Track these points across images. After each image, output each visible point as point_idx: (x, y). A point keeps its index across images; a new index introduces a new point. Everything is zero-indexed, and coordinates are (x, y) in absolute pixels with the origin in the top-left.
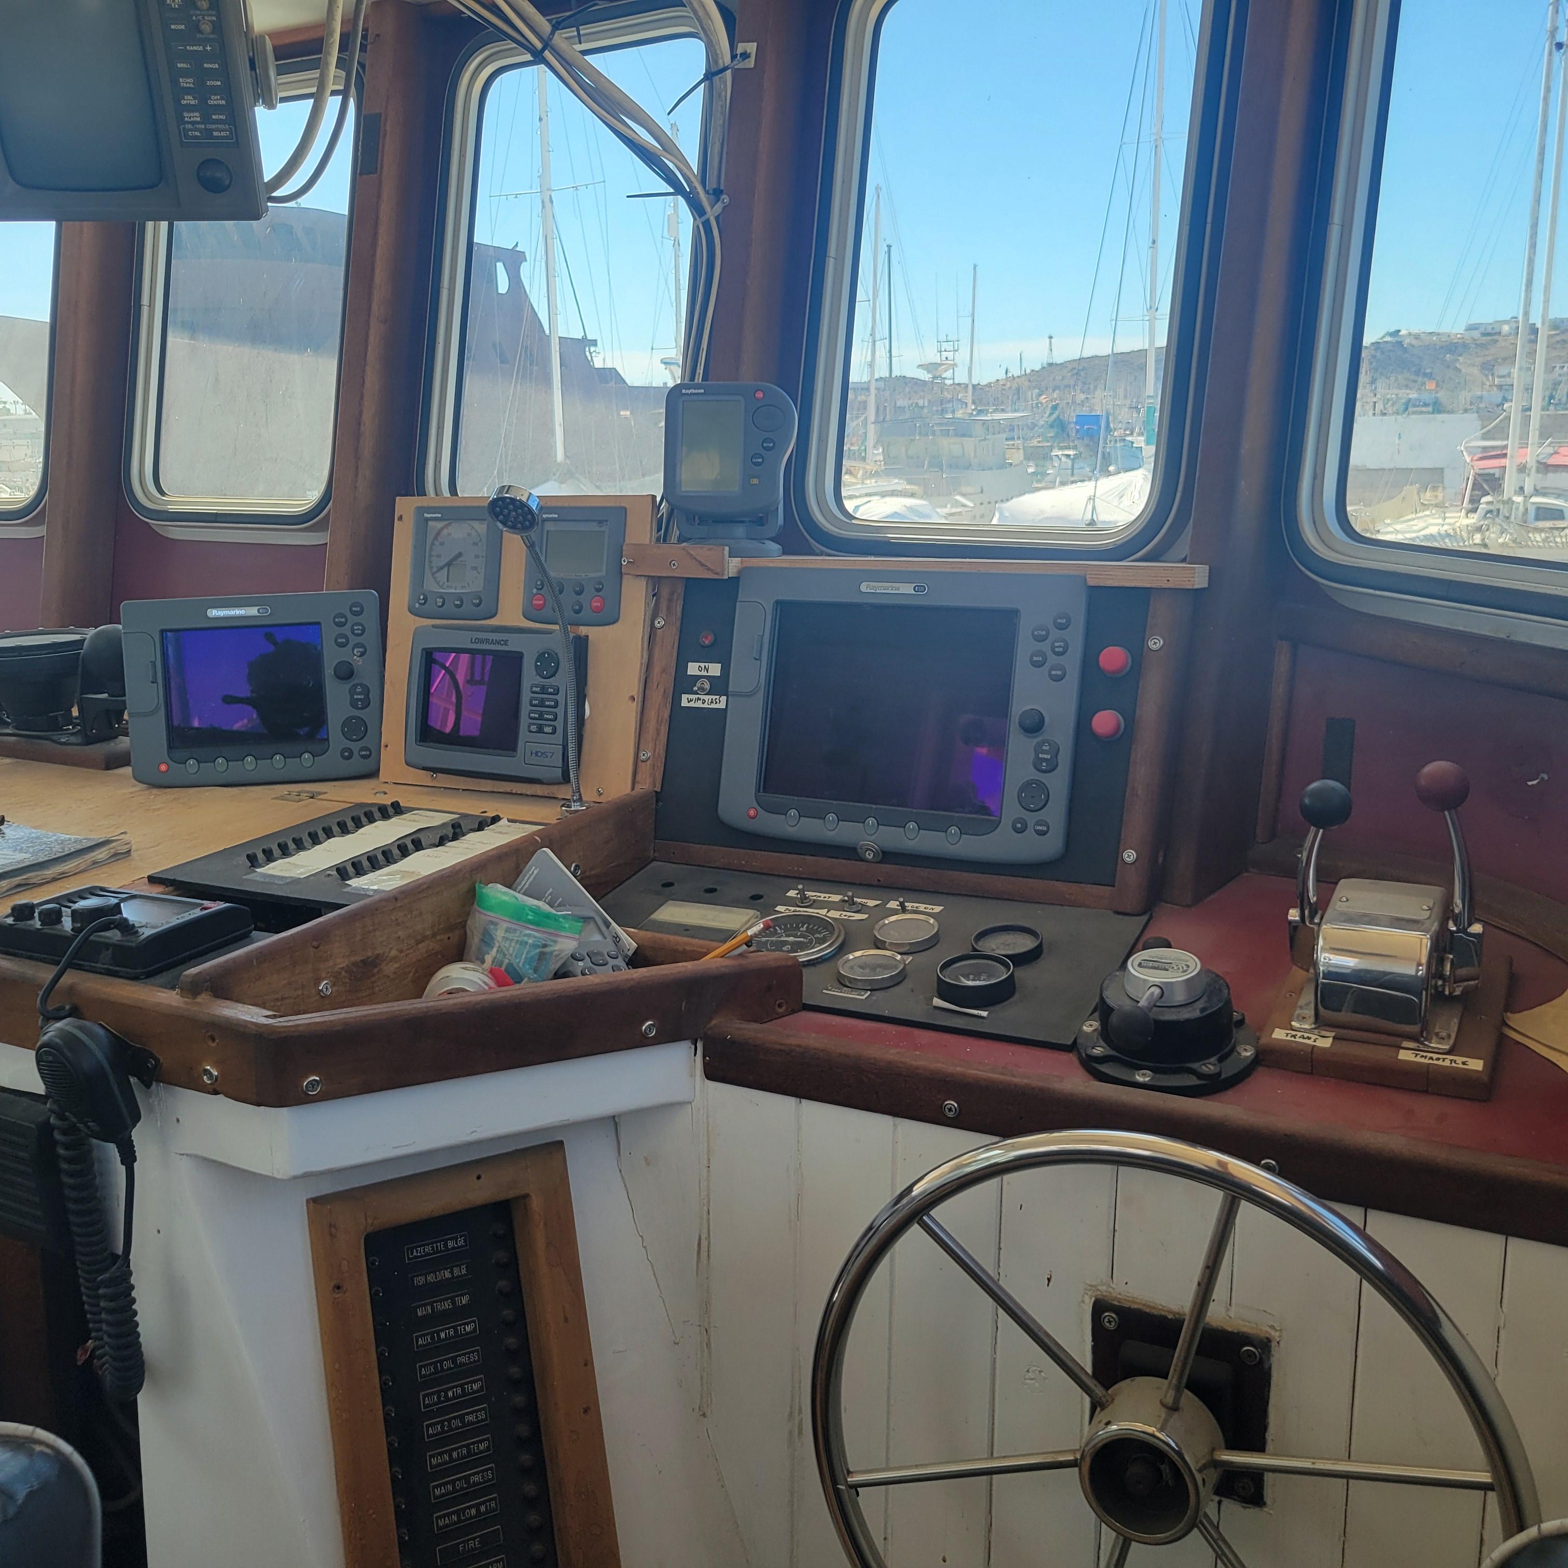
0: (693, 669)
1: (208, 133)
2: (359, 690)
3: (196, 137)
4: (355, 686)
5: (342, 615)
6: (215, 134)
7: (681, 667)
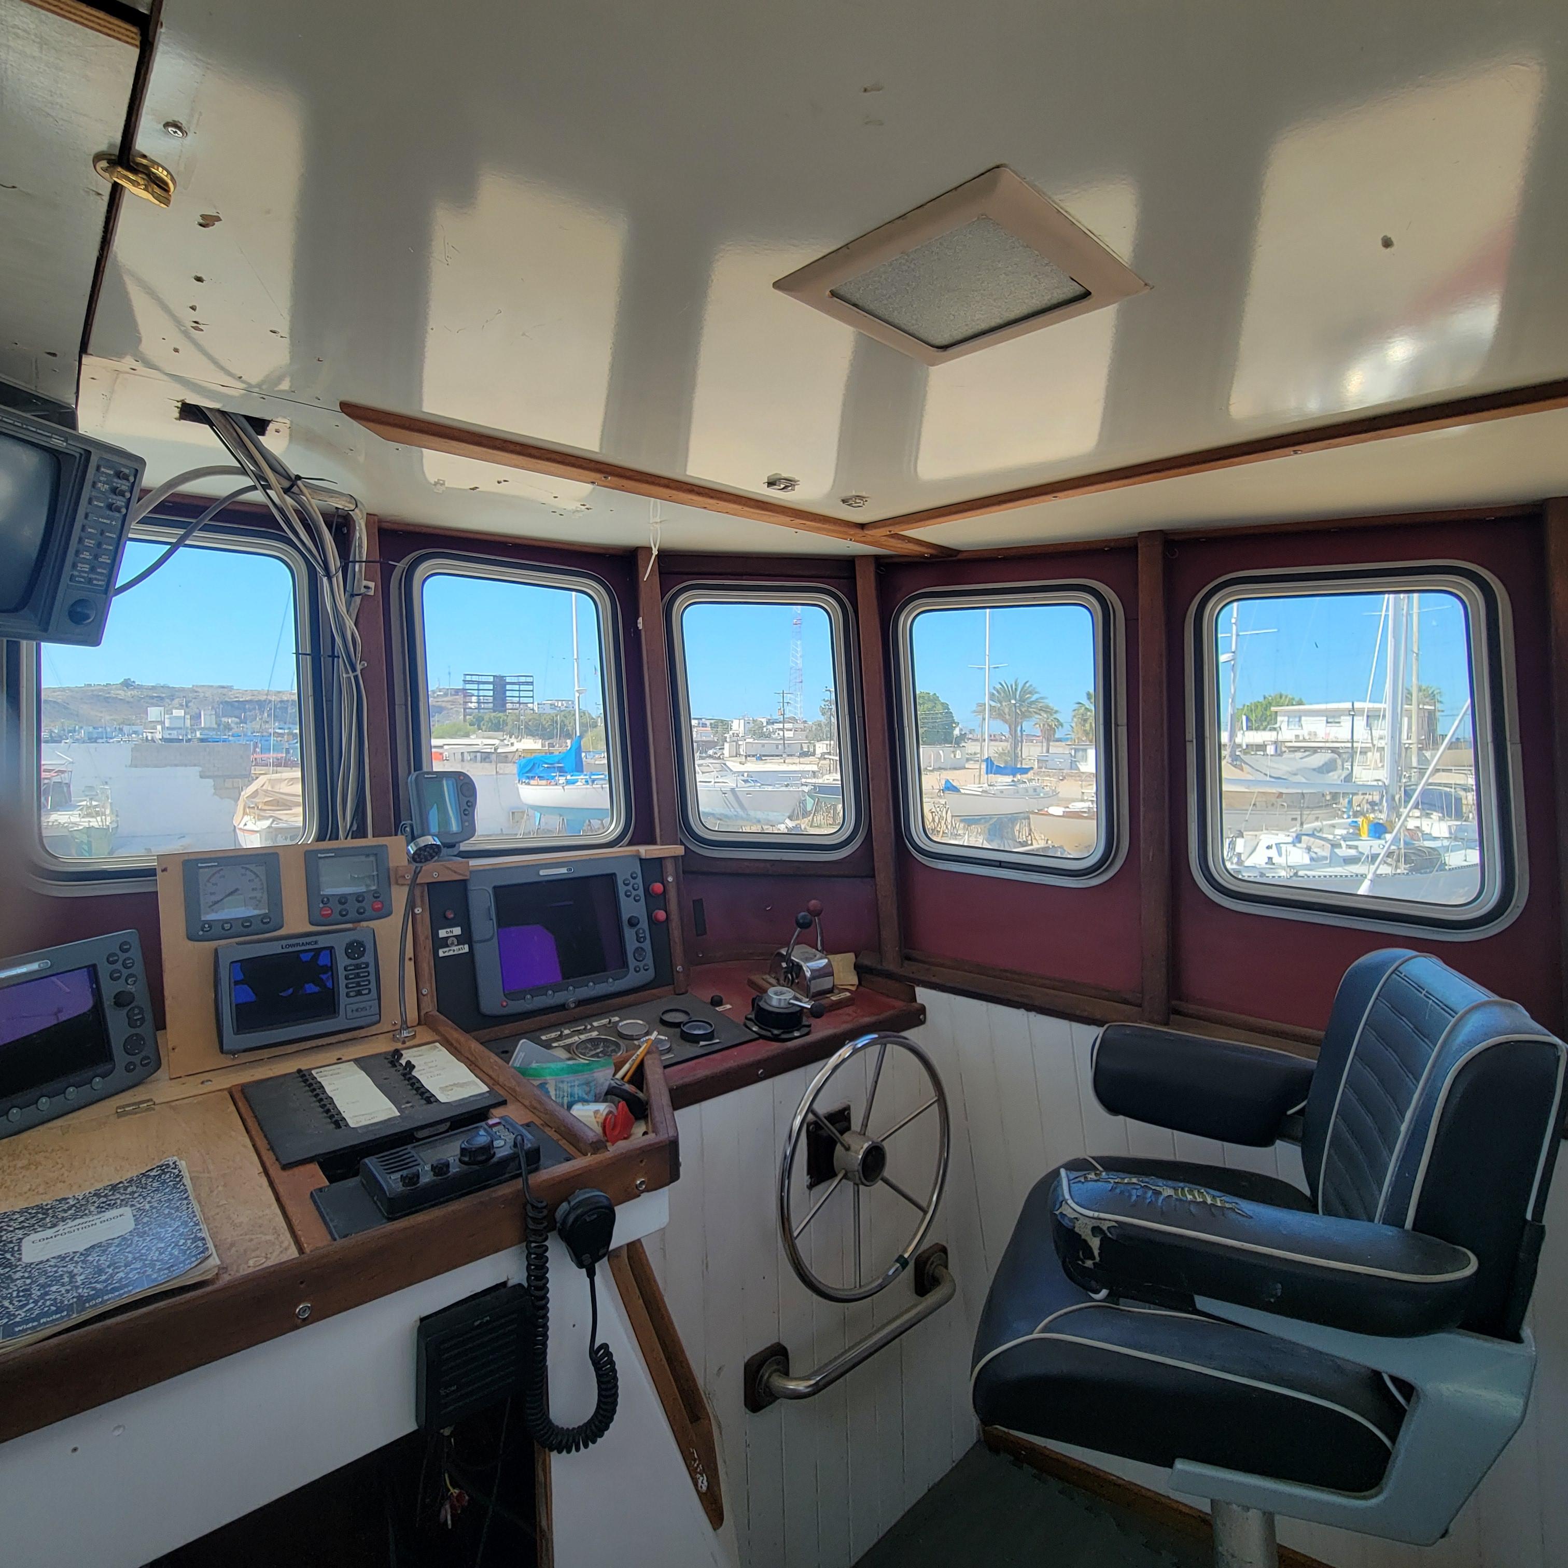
0: (442, 933)
1: (90, 581)
2: (136, 1011)
3: (81, 582)
4: (133, 1009)
5: (115, 954)
6: (95, 582)
7: (435, 934)
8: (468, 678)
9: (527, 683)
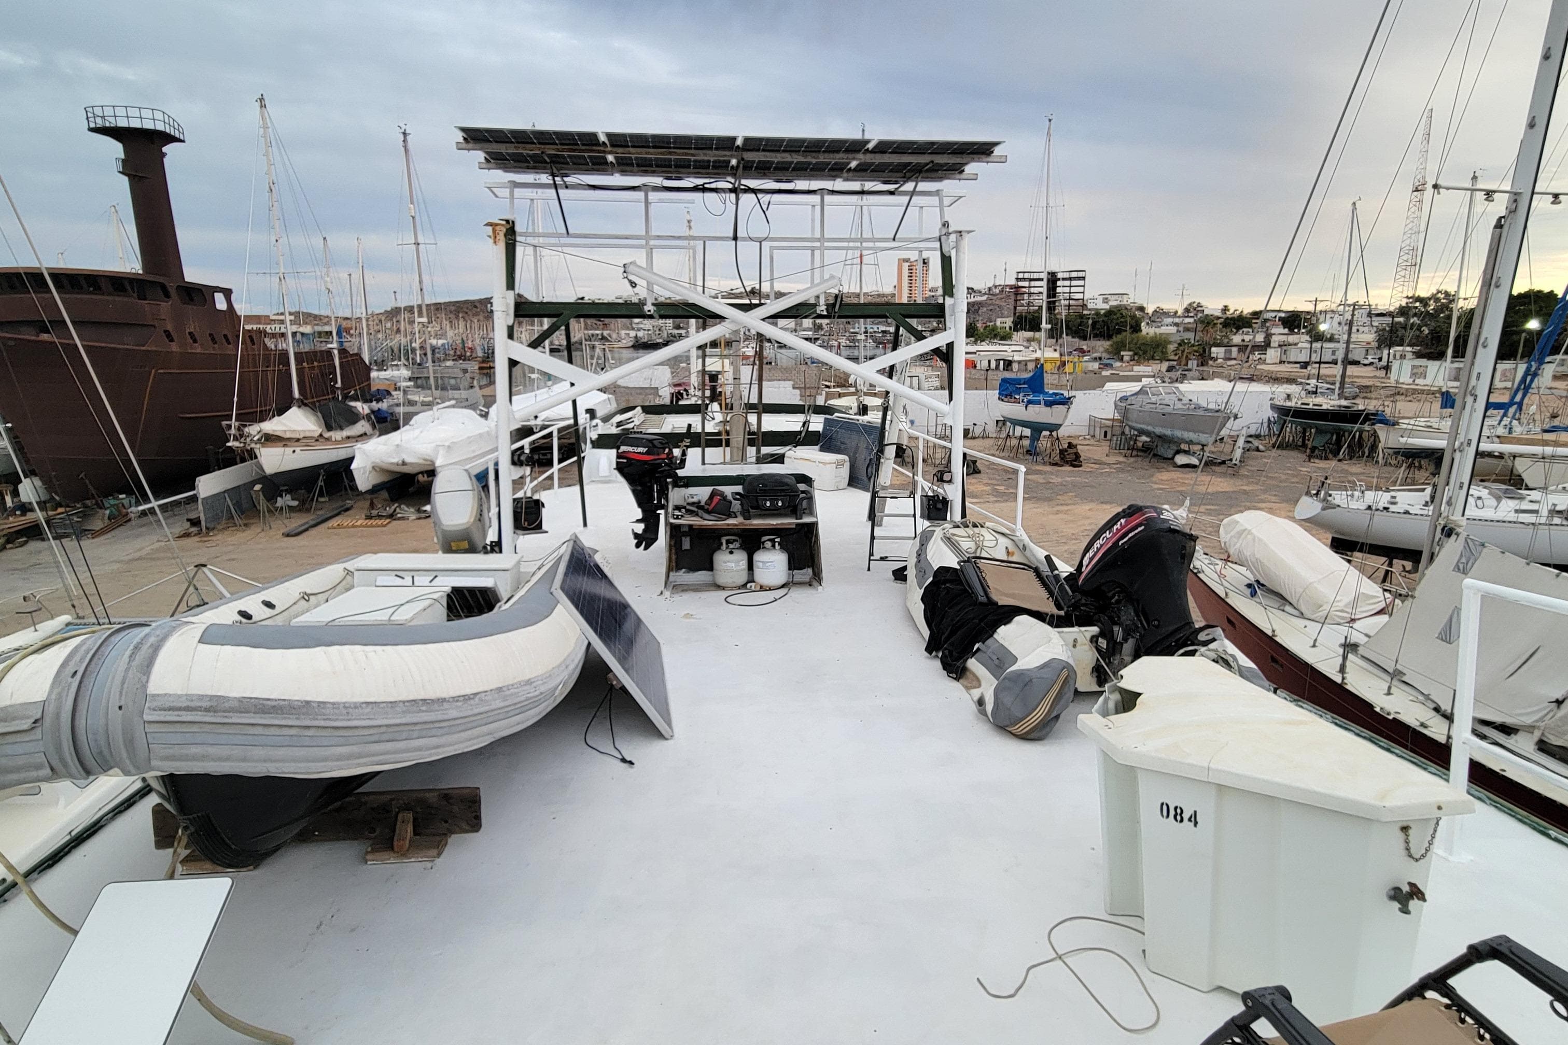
8: (1021, 276)
9: (1079, 278)
